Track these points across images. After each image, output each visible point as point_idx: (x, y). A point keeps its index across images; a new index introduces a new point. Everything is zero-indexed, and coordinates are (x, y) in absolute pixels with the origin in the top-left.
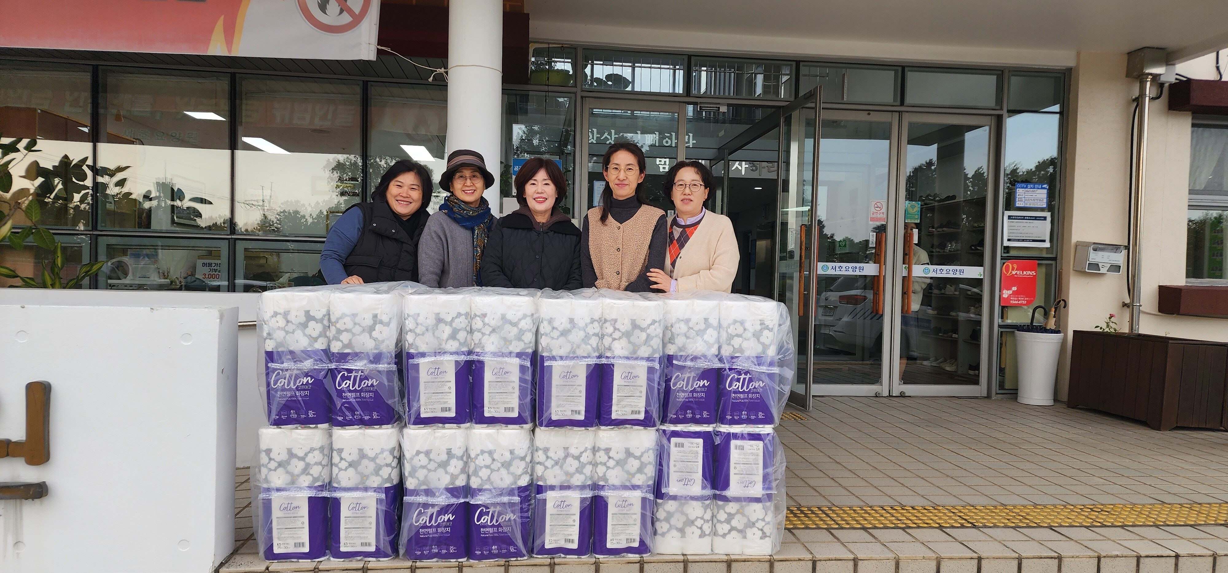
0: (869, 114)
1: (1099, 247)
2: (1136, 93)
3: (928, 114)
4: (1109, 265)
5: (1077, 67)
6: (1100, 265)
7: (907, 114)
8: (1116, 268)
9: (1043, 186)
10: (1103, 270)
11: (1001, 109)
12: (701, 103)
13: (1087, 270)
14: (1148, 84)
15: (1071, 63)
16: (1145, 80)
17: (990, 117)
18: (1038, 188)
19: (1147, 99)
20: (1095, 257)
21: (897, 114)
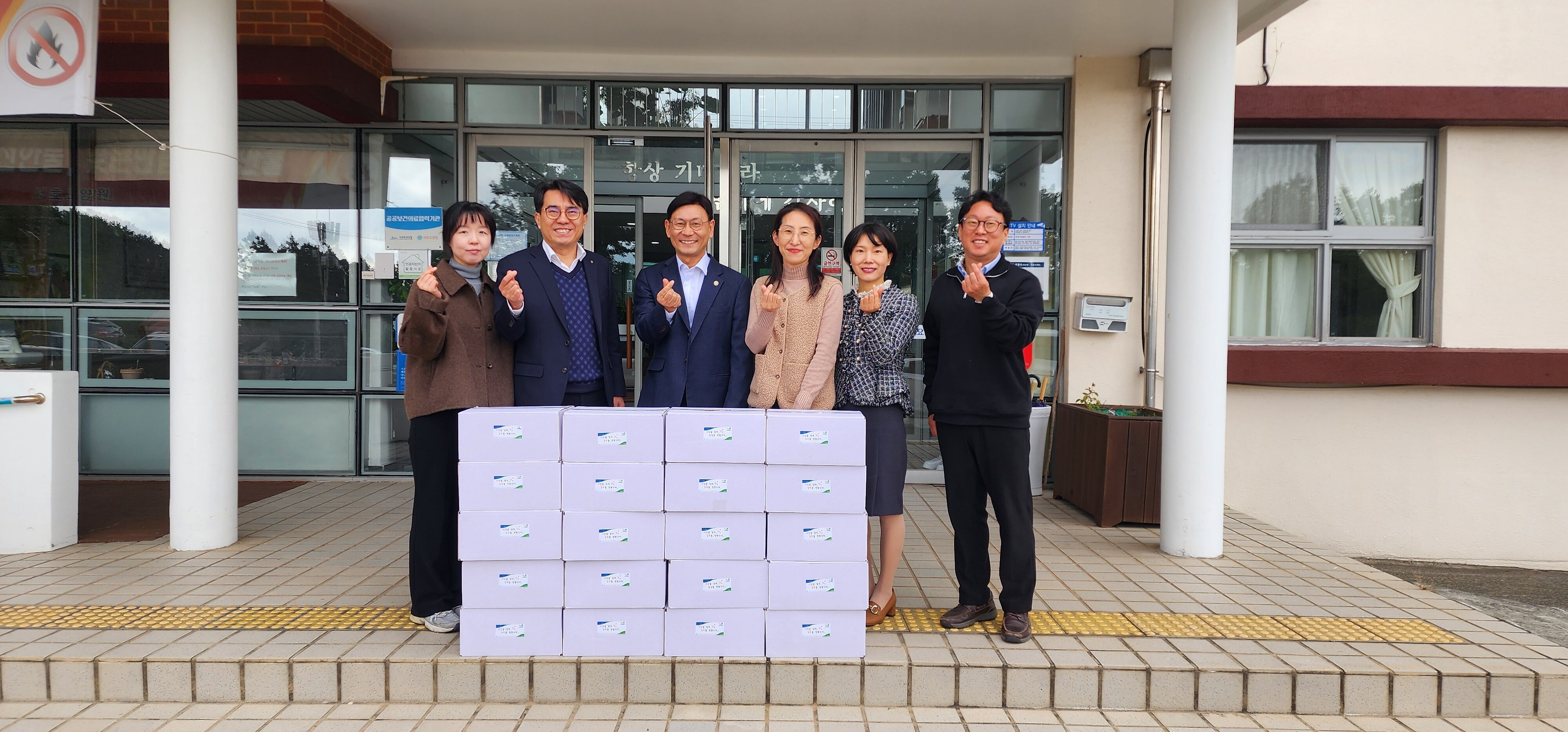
0: (816, 144)
1: (1096, 299)
2: (1149, 106)
3: (891, 141)
4: (1110, 322)
5: (1074, 75)
6: (1098, 322)
7: (863, 142)
8: (1118, 325)
9: (1038, 225)
10: (1103, 328)
11: (982, 132)
12: (612, 137)
13: (1081, 328)
14: (1161, 94)
15: (1067, 72)
16: (1156, 89)
17: (970, 142)
18: (1032, 228)
19: (1160, 113)
20: (1089, 312)
21: (852, 142)
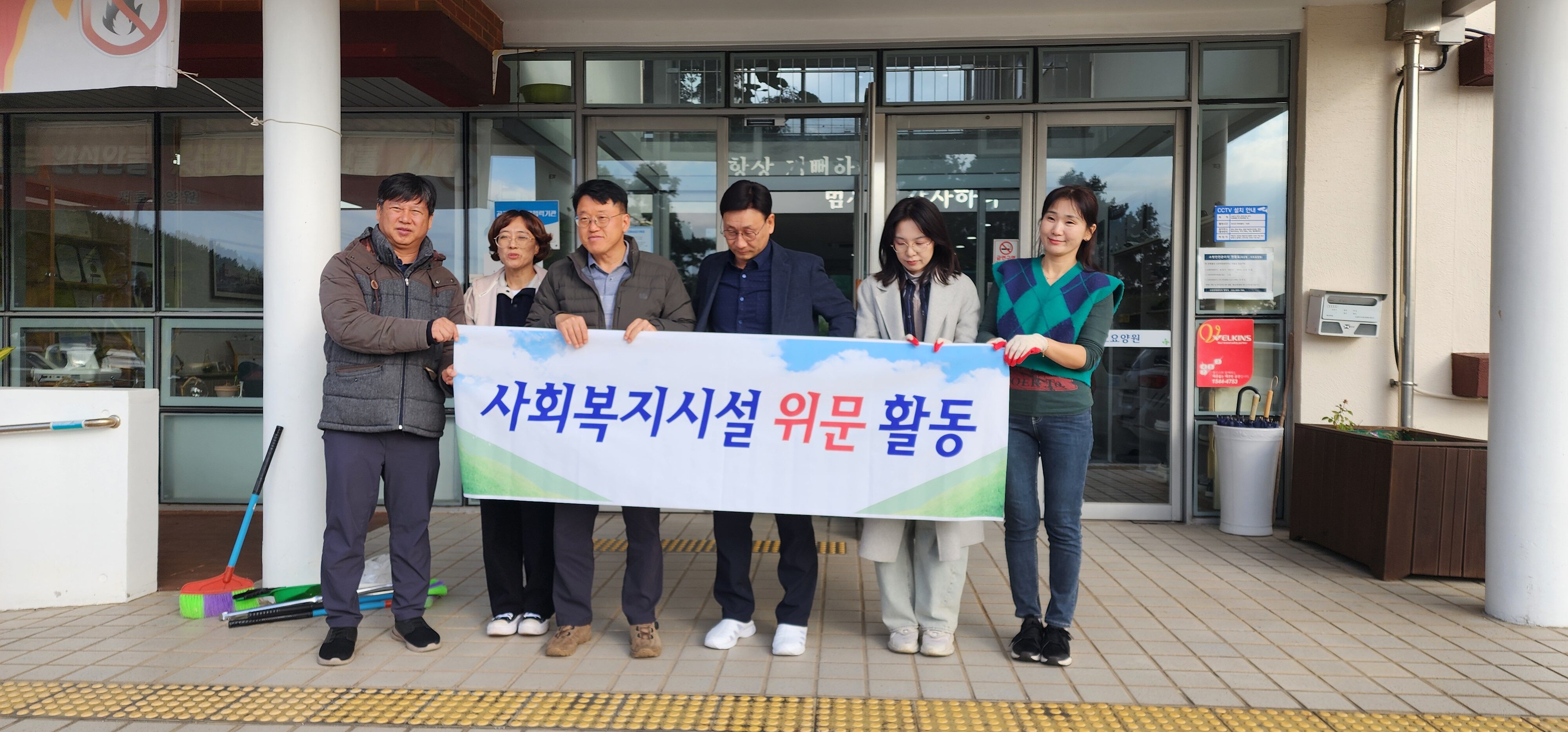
0: (988, 118)
1: (1339, 297)
2: (1400, 63)
3: (1078, 112)
4: (1357, 325)
5: (1305, 29)
6: (1342, 324)
7: (1045, 114)
8: (1368, 328)
9: (1259, 209)
10: (1347, 333)
11: (1189, 99)
12: (749, 116)
13: (1320, 333)
14: (1417, 48)
15: (1295, 25)
16: (1411, 42)
17: (1174, 112)
18: (1252, 213)
19: (1416, 71)
20: (1329, 312)
21: (1031, 115)
